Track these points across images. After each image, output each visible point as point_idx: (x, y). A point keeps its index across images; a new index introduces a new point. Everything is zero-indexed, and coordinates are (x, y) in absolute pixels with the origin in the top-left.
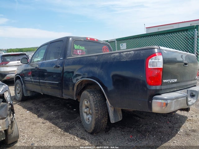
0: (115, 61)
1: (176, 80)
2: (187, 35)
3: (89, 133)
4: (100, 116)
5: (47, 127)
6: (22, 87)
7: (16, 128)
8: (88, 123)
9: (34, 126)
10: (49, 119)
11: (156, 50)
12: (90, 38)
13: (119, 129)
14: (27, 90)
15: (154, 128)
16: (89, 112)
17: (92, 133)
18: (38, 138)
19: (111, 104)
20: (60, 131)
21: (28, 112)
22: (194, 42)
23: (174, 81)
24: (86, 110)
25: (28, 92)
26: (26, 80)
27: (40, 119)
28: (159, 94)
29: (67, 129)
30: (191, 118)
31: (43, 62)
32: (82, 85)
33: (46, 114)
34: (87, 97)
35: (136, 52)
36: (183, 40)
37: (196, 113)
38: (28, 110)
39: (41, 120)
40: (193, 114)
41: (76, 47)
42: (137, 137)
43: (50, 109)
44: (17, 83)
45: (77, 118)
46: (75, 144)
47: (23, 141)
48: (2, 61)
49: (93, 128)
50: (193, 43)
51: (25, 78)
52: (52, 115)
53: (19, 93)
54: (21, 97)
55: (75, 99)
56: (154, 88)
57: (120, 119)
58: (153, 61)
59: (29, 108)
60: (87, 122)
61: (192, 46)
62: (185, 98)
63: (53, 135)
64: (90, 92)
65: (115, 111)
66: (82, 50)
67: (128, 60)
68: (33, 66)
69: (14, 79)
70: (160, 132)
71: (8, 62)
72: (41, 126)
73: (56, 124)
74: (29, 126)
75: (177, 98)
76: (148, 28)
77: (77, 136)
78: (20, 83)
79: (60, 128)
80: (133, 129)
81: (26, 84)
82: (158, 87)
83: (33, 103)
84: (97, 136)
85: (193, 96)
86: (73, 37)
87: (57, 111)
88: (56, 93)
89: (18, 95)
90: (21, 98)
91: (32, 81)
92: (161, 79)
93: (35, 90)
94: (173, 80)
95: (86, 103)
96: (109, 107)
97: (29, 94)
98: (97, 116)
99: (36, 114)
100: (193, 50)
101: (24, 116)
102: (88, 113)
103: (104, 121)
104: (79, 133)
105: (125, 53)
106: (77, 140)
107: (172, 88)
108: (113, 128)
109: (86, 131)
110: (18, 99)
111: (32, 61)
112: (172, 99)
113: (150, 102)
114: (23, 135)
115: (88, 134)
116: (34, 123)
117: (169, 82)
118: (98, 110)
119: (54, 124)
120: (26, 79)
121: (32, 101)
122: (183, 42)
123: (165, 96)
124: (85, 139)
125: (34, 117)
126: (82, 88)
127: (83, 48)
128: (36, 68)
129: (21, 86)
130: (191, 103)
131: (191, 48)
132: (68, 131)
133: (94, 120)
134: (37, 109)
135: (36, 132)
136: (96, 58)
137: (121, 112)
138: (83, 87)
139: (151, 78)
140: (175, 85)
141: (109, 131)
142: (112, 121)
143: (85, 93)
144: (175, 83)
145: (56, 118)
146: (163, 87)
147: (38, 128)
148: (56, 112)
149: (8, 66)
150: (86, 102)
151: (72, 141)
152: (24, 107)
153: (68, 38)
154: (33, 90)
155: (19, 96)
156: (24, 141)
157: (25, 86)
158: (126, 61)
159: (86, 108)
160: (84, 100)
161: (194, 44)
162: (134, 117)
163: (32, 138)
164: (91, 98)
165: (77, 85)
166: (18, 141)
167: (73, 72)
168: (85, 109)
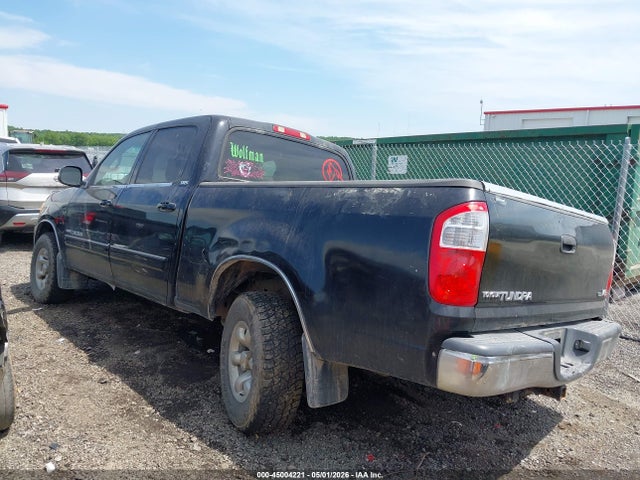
0: (343, 211)
1: (528, 295)
2: (598, 152)
3: (239, 430)
4: (277, 380)
5: (111, 396)
6: (55, 257)
7: (8, 388)
8: (240, 399)
9: (71, 389)
10: (123, 371)
11: (472, 194)
12: (286, 129)
13: (338, 430)
14: (69, 271)
15: (449, 439)
16: (248, 365)
17: (247, 433)
18: (74, 428)
19: (315, 346)
20: (149, 413)
21: (62, 339)
22: (617, 176)
23: (520, 298)
24: (238, 357)
25: (73, 276)
26: (68, 239)
27: (94, 367)
28: (466, 335)
29: (172, 411)
30: (573, 421)
31: (129, 186)
32: (236, 276)
33: (117, 354)
34: (247, 317)
35: (410, 192)
36: (585, 166)
37: (594, 405)
38: (62, 335)
39: (96, 371)
40: (583, 407)
41: (235, 151)
42: (388, 461)
43: (134, 338)
44: (42, 245)
45: (212, 378)
46: (188, 462)
47: (26, 433)
48: (6, 169)
49: (251, 417)
50: (615, 180)
51: (68, 231)
52: (134, 360)
53: (43, 277)
54: (49, 289)
55: (210, 317)
56: (449, 311)
57: (340, 396)
58: (459, 226)
59: (68, 328)
60: (237, 395)
61: (612, 190)
62: (551, 355)
63: (127, 423)
64: (256, 301)
65: (326, 372)
66: (255, 162)
67: (381, 213)
68: (97, 194)
69: (36, 228)
70: (466, 453)
71: (26, 173)
72: (93, 390)
73: (142, 391)
74: (54, 388)
75: (521, 353)
76: (490, 113)
77: (200, 437)
78: (50, 244)
79: (152, 403)
80: (382, 435)
81: (68, 252)
82: (464, 312)
83: (84, 313)
84: (263, 441)
85: (580, 350)
86: (230, 118)
87: (154, 349)
88: (156, 291)
89: (39, 281)
90: (46, 294)
91: (87, 243)
92: (476, 287)
93: (94, 274)
94: (518, 293)
95: (242, 336)
96: (308, 354)
97: (74, 284)
98: (269, 381)
99: (86, 351)
100: (614, 204)
101: (45, 351)
102: (244, 366)
103: (289, 398)
104: (208, 427)
105: (376, 191)
106: (199, 449)
107: (512, 319)
108: (319, 424)
109: (230, 423)
110: (37, 295)
111: (97, 180)
112: (503, 355)
113: (434, 354)
114: (31, 412)
115: (235, 434)
116: (72, 379)
117: (502, 299)
118: (272, 361)
119: (135, 389)
120: (69, 234)
121: (82, 306)
122: (584, 175)
123: (482, 342)
124: (223, 450)
125: (75, 360)
126: (237, 285)
127: (259, 157)
128: (105, 202)
129: (52, 255)
130: (570, 374)
131: (607, 194)
132: (176, 416)
133: (256, 391)
134: (94, 334)
135: (72, 407)
136: (288, 196)
137: (345, 377)
138: (239, 281)
139: (445, 281)
140: (523, 311)
141: (304, 433)
142: (314, 402)
143: (243, 301)
144: (525, 303)
145: (145, 369)
146: (483, 313)
147: (81, 397)
148: (149, 351)
149: (22, 187)
150: (242, 330)
151: (180, 451)
152: (53, 324)
153: (212, 121)
154: (87, 272)
155: (42, 285)
156: (29, 432)
157: (65, 256)
158: (376, 217)
159: (240, 352)
160: (236, 323)
161: (617, 185)
162: (391, 395)
163: (57, 427)
164: (257, 320)
165: (221, 272)
166: (11, 432)
167: (213, 231)
168: (236, 352)
